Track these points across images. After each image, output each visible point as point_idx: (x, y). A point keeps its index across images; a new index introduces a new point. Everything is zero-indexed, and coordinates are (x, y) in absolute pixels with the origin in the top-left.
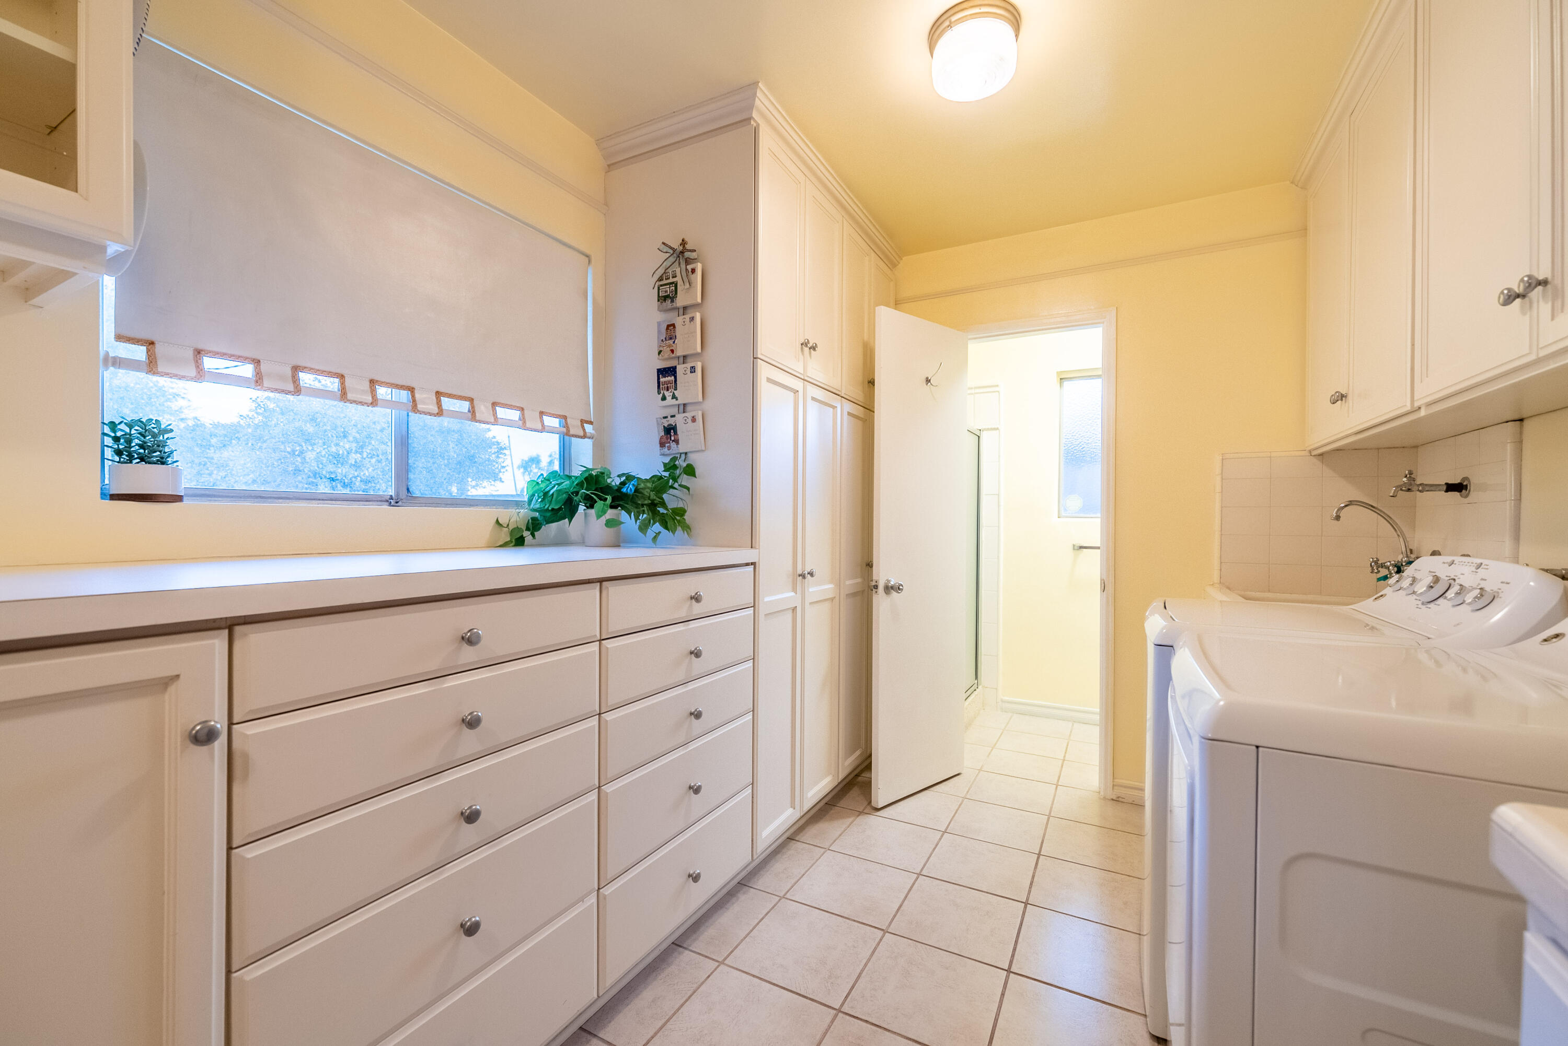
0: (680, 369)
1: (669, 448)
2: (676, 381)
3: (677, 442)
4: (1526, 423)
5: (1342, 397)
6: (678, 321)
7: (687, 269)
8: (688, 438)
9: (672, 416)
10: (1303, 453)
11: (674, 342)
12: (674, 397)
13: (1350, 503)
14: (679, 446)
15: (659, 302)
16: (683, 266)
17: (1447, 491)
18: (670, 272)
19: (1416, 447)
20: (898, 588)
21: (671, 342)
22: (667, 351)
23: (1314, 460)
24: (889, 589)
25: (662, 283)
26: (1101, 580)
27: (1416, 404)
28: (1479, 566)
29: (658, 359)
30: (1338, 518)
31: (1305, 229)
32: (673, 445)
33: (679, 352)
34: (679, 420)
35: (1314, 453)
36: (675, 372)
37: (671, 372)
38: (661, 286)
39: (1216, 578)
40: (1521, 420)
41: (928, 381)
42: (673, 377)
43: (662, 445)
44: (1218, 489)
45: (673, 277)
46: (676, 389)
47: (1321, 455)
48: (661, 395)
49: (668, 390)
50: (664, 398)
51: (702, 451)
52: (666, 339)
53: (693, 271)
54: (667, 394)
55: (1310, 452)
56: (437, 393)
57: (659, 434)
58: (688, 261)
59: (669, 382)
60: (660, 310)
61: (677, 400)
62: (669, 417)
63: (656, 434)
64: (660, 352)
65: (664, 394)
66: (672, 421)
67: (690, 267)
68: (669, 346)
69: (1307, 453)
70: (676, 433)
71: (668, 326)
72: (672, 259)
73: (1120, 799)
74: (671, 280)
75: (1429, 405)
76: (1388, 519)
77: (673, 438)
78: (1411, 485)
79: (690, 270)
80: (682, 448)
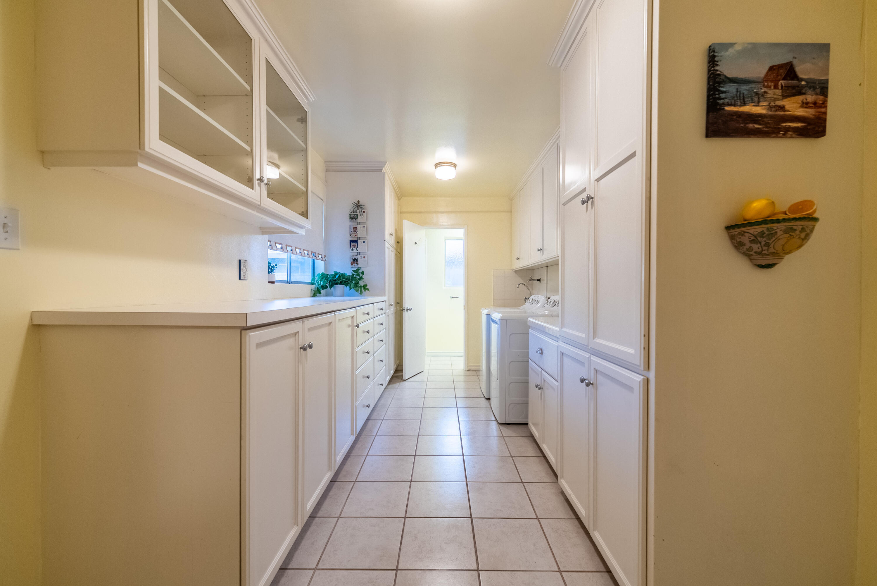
0: (359, 241)
1: (355, 266)
2: (357, 245)
3: (358, 264)
4: (548, 267)
5: (519, 259)
6: (358, 227)
7: (362, 212)
8: (361, 263)
9: (356, 256)
10: (511, 270)
11: (356, 233)
12: (357, 250)
13: (521, 284)
14: (358, 265)
15: (350, 219)
16: (360, 210)
17: (537, 281)
18: (355, 211)
19: (533, 270)
20: (410, 310)
21: (355, 232)
22: (353, 235)
23: (513, 272)
24: (407, 310)
25: (351, 213)
26: (464, 306)
27: (530, 264)
28: (538, 296)
29: (350, 237)
30: (518, 287)
31: (511, 211)
32: (356, 265)
33: (359, 236)
34: (359, 257)
35: (514, 270)
36: (357, 242)
37: (356, 242)
38: (351, 214)
39: (492, 304)
40: (547, 267)
41: (416, 243)
42: (356, 244)
43: (352, 264)
44: (493, 279)
45: (356, 212)
46: (357, 247)
47: (515, 271)
48: (351, 249)
49: (354, 247)
50: (353, 250)
51: (367, 267)
52: (353, 231)
53: (364, 212)
54: (353, 248)
55: (513, 270)
56: (304, 250)
57: (351, 261)
58: (362, 208)
59: (355, 245)
60: (350, 221)
61: (358, 250)
62: (355, 256)
63: (350, 261)
64: (351, 235)
65: (352, 248)
66: (356, 257)
67: (363, 211)
68: (355, 234)
69: (512, 270)
70: (357, 261)
71: (354, 228)
72: (355, 207)
73: (470, 370)
74: (355, 213)
75: (531, 264)
76: (527, 287)
77: (356, 263)
78: (531, 280)
79: (363, 212)
80: (359, 266)
